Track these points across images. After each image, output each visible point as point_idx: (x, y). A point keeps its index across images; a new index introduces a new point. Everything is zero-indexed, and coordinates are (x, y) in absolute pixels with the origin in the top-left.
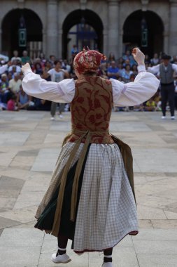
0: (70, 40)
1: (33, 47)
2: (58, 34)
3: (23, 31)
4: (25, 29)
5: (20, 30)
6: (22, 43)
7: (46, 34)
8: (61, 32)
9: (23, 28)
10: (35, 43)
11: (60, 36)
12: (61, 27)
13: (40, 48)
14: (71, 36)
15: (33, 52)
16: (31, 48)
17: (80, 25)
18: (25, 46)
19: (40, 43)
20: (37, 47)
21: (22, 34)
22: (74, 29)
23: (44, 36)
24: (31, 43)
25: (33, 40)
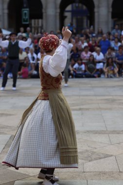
0: (66, 17)
1: (35, 24)
2: (56, 13)
3: (26, 11)
4: (28, 9)
5: (23, 9)
6: (24, 21)
7: (46, 12)
8: (58, 10)
9: (26, 8)
10: (36, 20)
11: (58, 14)
12: (58, 6)
13: (40, 25)
14: (66, 14)
15: (35, 28)
16: (33, 25)
17: (74, 4)
18: (27, 23)
19: (40, 21)
20: (38, 24)
21: (25, 13)
22: (69, 8)
23: (44, 15)
24: (33, 21)
25: (35, 18)
